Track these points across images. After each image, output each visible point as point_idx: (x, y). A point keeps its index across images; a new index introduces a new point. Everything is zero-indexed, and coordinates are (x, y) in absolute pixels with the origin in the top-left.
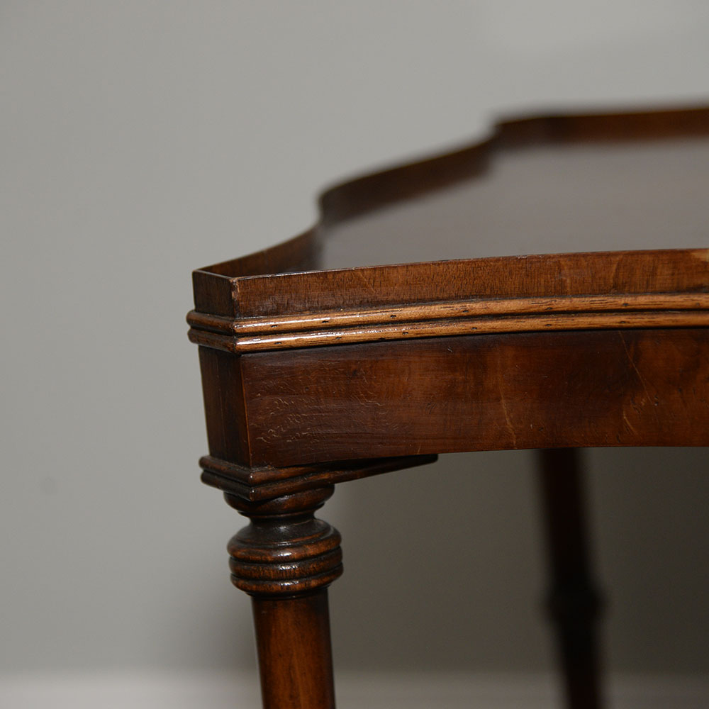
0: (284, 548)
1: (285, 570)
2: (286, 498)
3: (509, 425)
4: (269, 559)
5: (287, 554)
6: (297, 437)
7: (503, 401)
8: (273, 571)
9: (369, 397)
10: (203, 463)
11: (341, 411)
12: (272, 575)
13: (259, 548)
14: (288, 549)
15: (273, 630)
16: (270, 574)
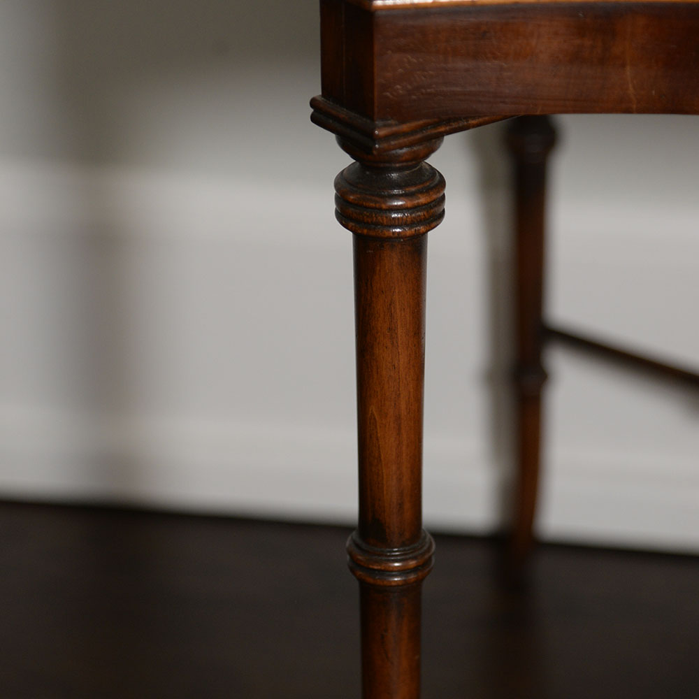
0: (397, 197)
1: (398, 218)
2: (404, 150)
3: (631, 91)
4: (384, 206)
5: (400, 203)
6: (422, 94)
7: (628, 68)
8: (386, 217)
9: (495, 58)
10: (313, 103)
11: (467, 70)
12: (385, 221)
13: (373, 195)
14: (402, 198)
15: (378, 268)
16: (383, 221)
